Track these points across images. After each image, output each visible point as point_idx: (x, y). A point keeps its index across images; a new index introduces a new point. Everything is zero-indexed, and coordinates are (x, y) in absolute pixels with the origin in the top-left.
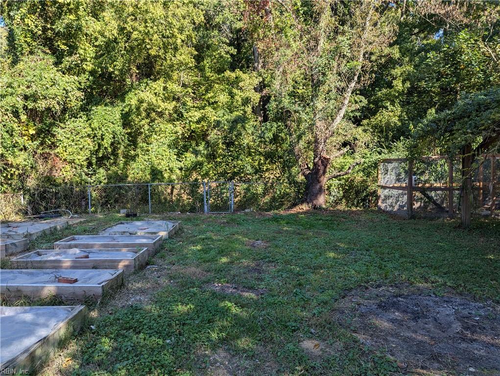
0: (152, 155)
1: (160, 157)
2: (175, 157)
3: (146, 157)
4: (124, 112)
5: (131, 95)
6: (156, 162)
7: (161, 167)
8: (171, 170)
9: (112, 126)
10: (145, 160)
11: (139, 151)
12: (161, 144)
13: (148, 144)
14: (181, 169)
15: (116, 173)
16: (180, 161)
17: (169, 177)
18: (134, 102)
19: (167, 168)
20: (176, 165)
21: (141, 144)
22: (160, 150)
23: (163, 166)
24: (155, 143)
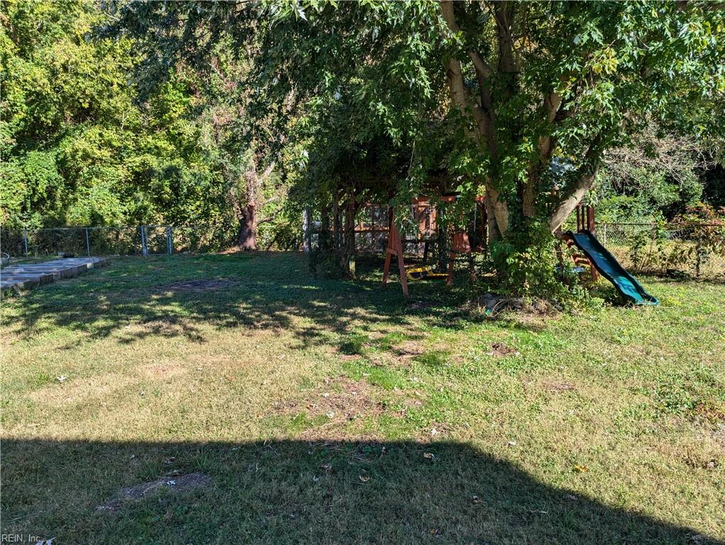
0: (93, 199)
1: (101, 201)
2: (118, 201)
3: (86, 202)
4: (59, 159)
5: (65, 142)
6: (97, 207)
7: (102, 211)
8: (114, 214)
9: (46, 171)
10: (85, 205)
11: (78, 194)
12: (102, 188)
13: (87, 187)
14: (125, 213)
15: (53, 218)
16: (124, 206)
17: (112, 222)
18: (68, 150)
19: (110, 213)
20: (118, 209)
21: (80, 188)
22: (101, 194)
23: (104, 210)
24: (95, 187)
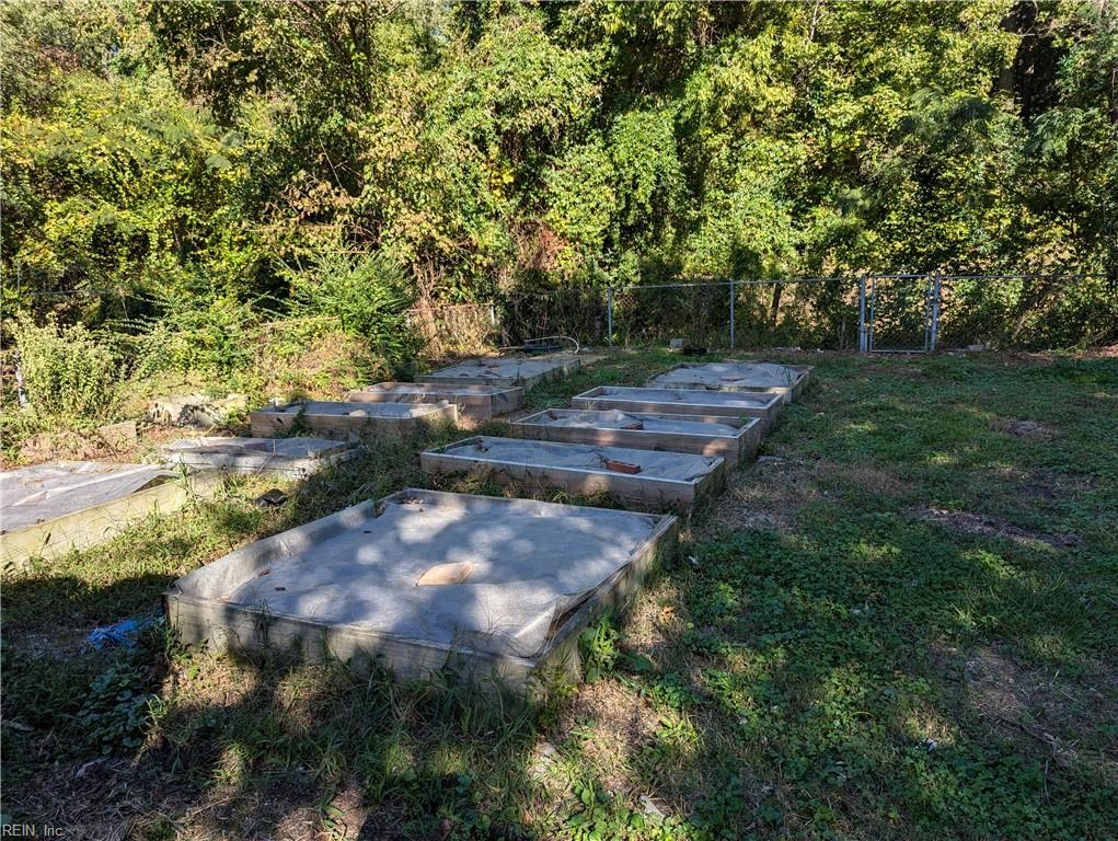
0: (737, 217)
1: (753, 220)
2: (789, 218)
3: (723, 223)
4: (681, 121)
5: (698, 77)
6: (744, 234)
7: (755, 243)
8: (778, 251)
9: (655, 154)
10: (720, 230)
11: (707, 208)
12: (755, 190)
13: (727, 191)
14: (800, 247)
15: (658, 261)
16: (800, 229)
17: (773, 266)
18: (705, 94)
19: (769, 247)
20: (787, 237)
21: (712, 194)
22: (755, 204)
23: (759, 241)
24: (743, 188)
